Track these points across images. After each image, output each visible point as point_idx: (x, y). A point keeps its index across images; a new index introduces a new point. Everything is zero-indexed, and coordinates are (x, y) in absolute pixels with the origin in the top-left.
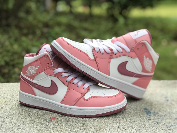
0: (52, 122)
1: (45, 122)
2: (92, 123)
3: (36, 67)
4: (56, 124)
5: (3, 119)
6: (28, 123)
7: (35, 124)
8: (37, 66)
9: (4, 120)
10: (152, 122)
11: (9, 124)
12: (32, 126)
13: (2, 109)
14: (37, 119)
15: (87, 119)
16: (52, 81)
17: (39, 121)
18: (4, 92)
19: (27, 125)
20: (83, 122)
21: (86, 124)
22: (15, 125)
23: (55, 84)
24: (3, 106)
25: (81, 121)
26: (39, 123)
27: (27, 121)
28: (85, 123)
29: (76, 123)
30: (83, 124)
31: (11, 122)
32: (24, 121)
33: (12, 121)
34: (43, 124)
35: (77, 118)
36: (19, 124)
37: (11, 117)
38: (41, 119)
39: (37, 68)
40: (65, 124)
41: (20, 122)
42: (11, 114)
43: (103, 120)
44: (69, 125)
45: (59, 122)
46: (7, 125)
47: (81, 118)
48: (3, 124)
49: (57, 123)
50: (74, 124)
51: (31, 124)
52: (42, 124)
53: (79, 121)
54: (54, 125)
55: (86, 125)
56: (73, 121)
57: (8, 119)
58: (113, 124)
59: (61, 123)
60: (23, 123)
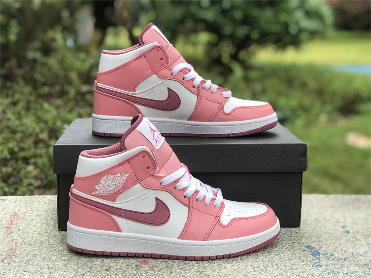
0: (143, 269)
1: (130, 269)
2: (217, 270)
3: (122, 176)
4: (151, 273)
5: (50, 263)
6: (99, 269)
7: (112, 273)
8: (124, 174)
9: (53, 264)
10: (325, 271)
11: (65, 272)
12: (108, 275)
13: (44, 245)
14: (114, 263)
15: (206, 264)
16: (157, 199)
17: (118, 267)
18: (38, 212)
19: (98, 273)
20: (200, 270)
21: (205, 273)
22: (76, 273)
23: (165, 205)
24: (43, 239)
25: (196, 268)
26: (118, 270)
27: (96, 267)
28: (204, 271)
29: (187, 270)
30: (201, 273)
31: (67, 268)
32: (90, 266)
33: (68, 265)
34: (127, 273)
35: (187, 262)
36: (84, 272)
37: (63, 259)
38: (120, 263)
39: (125, 178)
40: (167, 272)
41: (83, 269)
42: (62, 253)
43: (236, 266)
44: (175, 274)
45: (155, 269)
46: (61, 273)
47: (194, 262)
48: (53, 273)
49: (152, 270)
50: (183, 272)
51: (105, 272)
52: (124, 272)
53: (191, 267)
54: (148, 274)
55: (206, 275)
56: (181, 267)
57: (60, 263)
58: (255, 273)
59: (159, 271)
60: (90, 270)
